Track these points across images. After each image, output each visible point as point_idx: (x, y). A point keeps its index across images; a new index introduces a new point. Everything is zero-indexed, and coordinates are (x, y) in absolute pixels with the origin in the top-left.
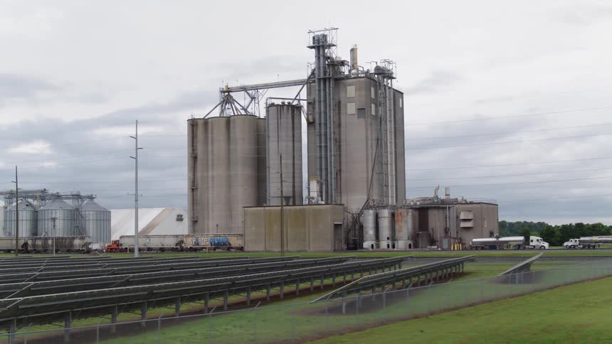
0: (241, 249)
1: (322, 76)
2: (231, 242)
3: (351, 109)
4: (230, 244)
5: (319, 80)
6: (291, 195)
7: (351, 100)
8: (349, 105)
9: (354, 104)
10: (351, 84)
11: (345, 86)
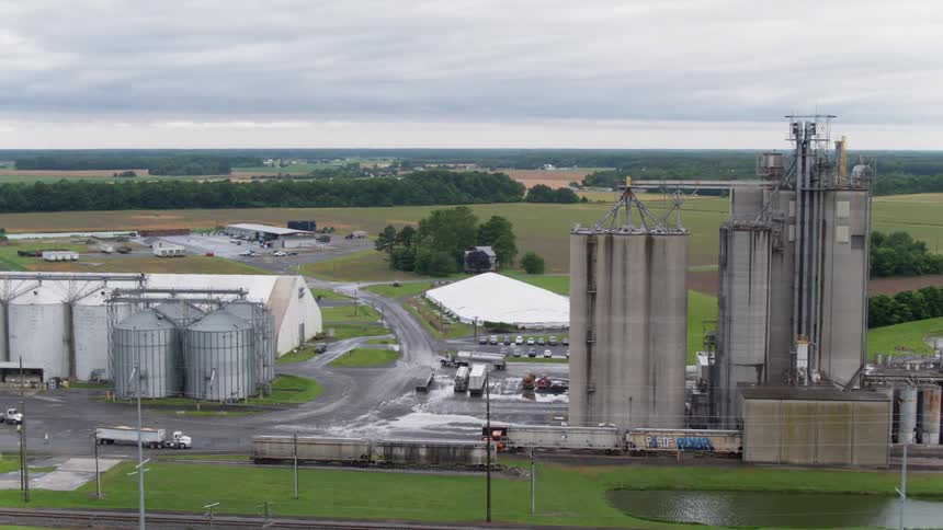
0: (736, 457)
1: (807, 187)
2: (714, 445)
3: (843, 234)
4: (712, 448)
5: (803, 192)
6: (763, 362)
7: (843, 221)
8: (839, 228)
9: (846, 228)
10: (844, 199)
11: (834, 200)
